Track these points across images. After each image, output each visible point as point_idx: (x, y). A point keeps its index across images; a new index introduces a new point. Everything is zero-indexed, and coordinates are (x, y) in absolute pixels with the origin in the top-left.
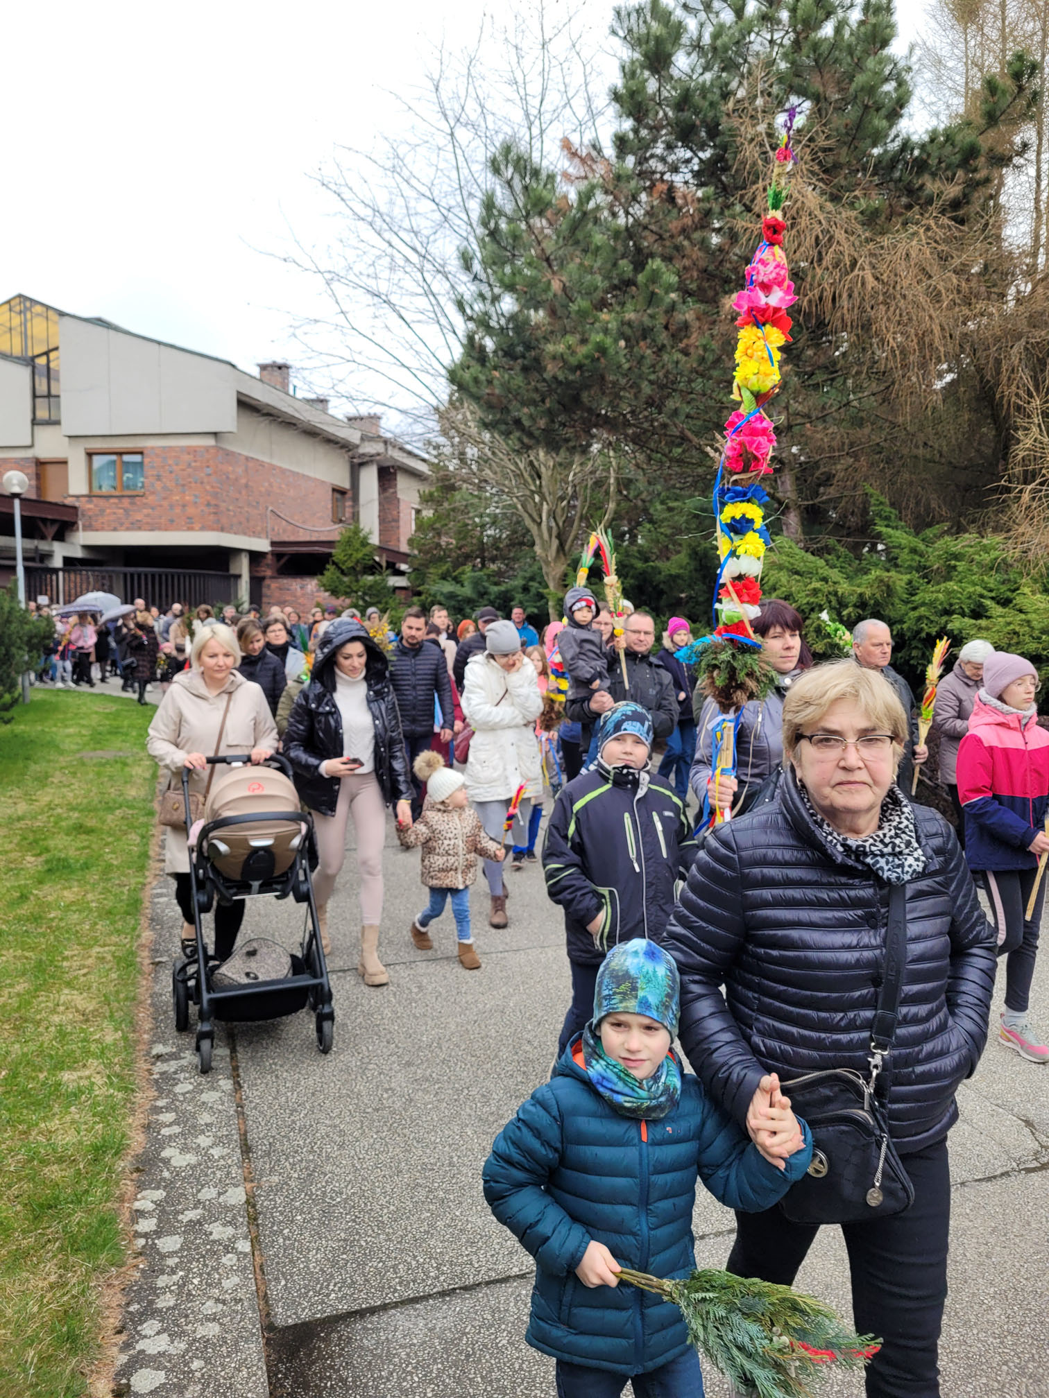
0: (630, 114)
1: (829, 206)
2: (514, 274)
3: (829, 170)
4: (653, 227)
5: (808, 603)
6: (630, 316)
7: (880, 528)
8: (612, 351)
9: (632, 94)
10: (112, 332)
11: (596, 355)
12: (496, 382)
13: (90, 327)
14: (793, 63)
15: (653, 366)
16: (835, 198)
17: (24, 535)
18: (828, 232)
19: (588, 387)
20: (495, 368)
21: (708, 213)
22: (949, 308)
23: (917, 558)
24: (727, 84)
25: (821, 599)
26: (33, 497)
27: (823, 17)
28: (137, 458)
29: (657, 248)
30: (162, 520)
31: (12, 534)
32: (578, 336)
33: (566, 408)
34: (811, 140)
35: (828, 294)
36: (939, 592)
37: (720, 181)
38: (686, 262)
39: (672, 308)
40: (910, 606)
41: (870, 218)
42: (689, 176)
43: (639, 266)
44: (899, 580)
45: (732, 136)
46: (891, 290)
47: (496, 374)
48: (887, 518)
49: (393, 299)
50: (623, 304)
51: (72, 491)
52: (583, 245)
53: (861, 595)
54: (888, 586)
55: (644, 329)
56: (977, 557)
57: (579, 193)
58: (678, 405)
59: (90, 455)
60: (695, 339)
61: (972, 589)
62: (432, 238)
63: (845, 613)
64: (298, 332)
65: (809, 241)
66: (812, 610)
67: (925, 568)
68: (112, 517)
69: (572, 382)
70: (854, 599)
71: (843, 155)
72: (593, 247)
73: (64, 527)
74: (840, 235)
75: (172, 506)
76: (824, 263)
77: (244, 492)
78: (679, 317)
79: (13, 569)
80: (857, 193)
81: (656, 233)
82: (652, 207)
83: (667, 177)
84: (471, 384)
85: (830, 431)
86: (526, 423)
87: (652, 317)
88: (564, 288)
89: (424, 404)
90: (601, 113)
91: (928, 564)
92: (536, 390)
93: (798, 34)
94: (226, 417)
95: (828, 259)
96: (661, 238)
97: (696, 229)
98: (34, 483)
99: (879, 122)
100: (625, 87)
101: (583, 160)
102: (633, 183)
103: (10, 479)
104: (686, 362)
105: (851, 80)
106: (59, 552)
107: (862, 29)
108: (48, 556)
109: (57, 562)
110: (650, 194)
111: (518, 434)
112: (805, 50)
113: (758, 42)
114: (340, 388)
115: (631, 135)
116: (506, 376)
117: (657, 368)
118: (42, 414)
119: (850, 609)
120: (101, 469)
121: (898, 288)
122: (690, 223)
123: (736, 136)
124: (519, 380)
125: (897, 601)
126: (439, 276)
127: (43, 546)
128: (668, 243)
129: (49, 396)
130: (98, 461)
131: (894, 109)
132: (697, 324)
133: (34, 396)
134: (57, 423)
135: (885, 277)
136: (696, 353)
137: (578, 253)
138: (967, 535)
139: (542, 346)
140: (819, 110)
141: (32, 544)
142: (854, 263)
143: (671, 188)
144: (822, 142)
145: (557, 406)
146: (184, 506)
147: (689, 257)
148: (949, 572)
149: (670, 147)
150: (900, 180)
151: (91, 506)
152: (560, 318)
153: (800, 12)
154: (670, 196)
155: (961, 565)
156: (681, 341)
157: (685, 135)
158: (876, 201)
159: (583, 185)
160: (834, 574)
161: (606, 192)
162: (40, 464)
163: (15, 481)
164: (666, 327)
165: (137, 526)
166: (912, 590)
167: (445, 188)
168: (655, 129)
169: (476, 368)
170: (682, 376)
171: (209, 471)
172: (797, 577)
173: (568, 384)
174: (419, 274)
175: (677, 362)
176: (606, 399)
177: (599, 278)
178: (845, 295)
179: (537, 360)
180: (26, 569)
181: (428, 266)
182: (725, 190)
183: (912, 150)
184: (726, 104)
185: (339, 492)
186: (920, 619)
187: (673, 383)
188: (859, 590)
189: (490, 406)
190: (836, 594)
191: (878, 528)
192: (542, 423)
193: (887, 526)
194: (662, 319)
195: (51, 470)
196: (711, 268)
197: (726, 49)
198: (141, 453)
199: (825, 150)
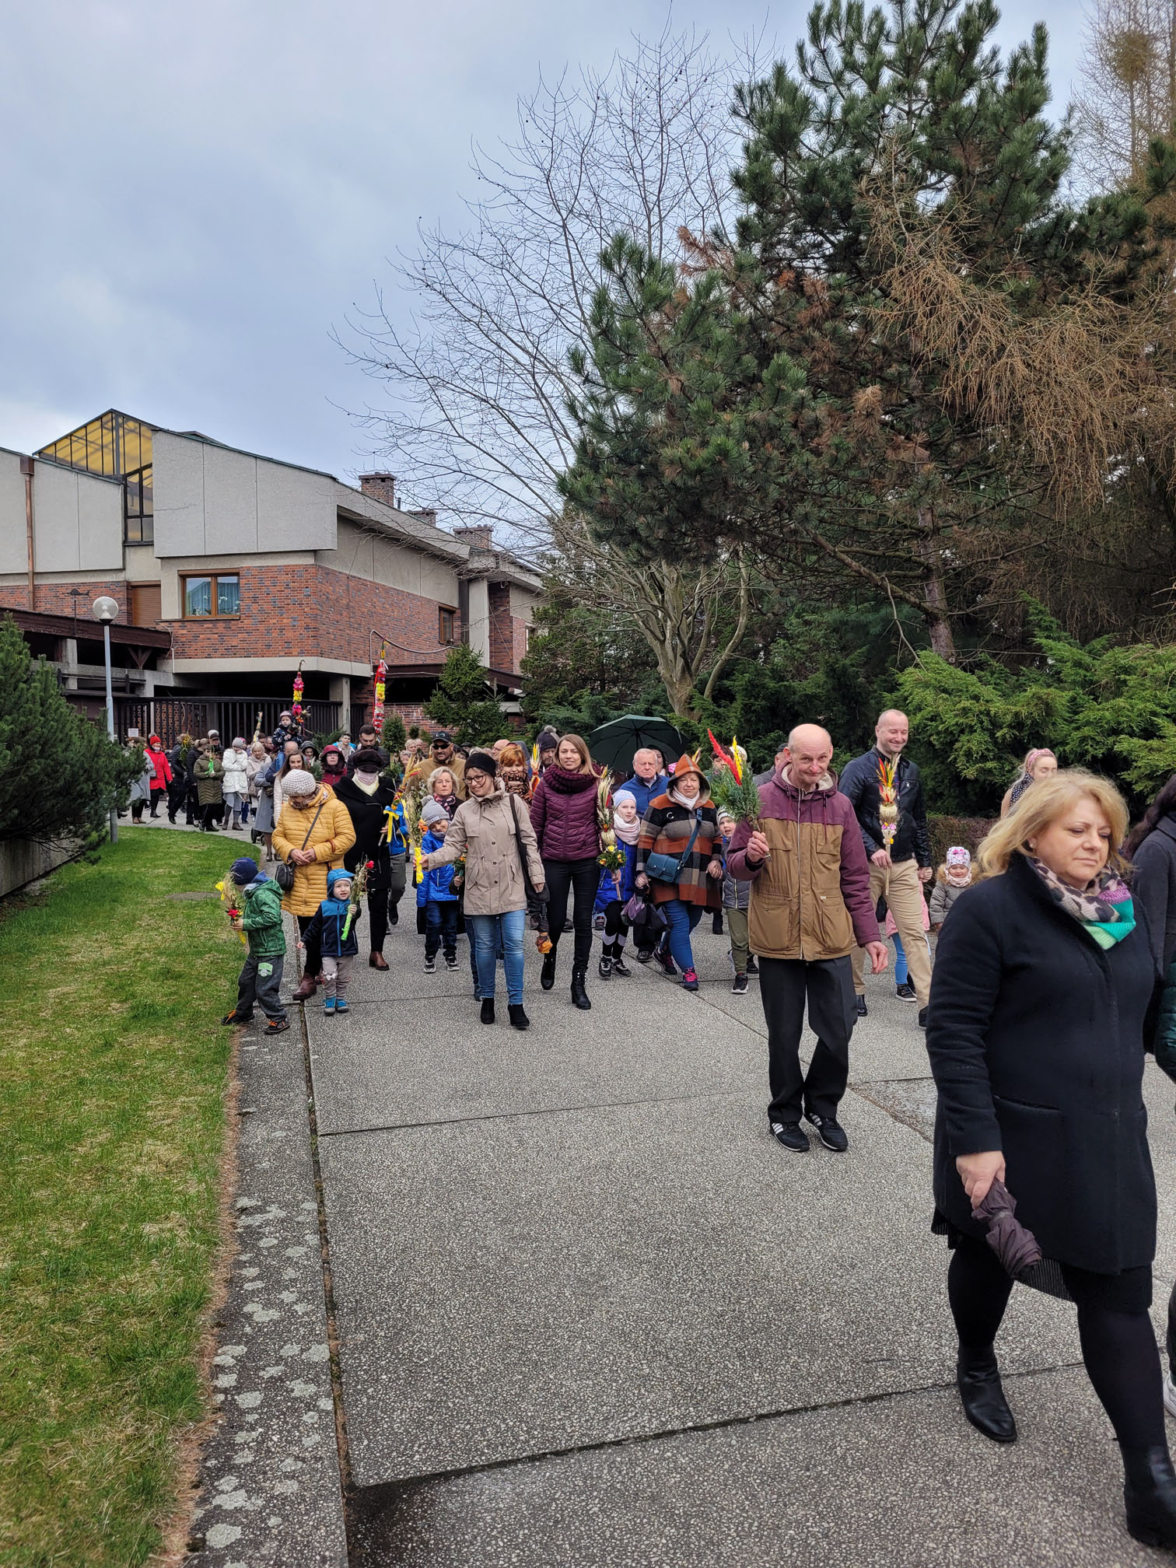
0: (753, 199)
1: (974, 289)
2: (629, 374)
3: (972, 251)
4: (779, 319)
5: (957, 724)
6: (755, 414)
7: (1040, 640)
8: (734, 453)
9: (755, 177)
10: (207, 448)
11: (718, 458)
12: (609, 491)
13: (184, 442)
14: (931, 136)
15: (782, 468)
16: (979, 280)
17: (113, 665)
18: (972, 316)
19: (709, 493)
20: (609, 476)
21: (839, 302)
22: (1114, 394)
23: (1082, 672)
24: (859, 162)
25: (972, 720)
26: (125, 623)
27: (963, 85)
28: (233, 580)
29: (784, 341)
30: (259, 646)
31: (104, 664)
32: (698, 438)
33: (686, 517)
34: (952, 218)
35: (974, 384)
36: (1103, 709)
37: (855, 265)
38: (818, 355)
39: (801, 404)
40: (1074, 725)
41: (1021, 300)
42: (819, 262)
43: (764, 361)
44: (1060, 698)
45: (864, 218)
46: (1045, 378)
47: (610, 481)
48: (1048, 629)
49: (502, 403)
50: (746, 403)
51: (164, 618)
52: (703, 341)
53: (1017, 714)
54: (1047, 704)
55: (770, 428)
56: (1150, 669)
57: (697, 286)
58: (808, 509)
59: (183, 577)
60: (827, 438)
61: (1141, 706)
62: (543, 338)
63: (998, 734)
64: (400, 442)
65: (951, 329)
66: (962, 732)
67: (1091, 682)
68: (206, 644)
69: (693, 487)
70: (1009, 717)
71: (989, 233)
72: (713, 343)
73: (156, 657)
74: (985, 320)
75: (268, 631)
76: (968, 351)
77: (345, 614)
78: (808, 414)
79: (103, 699)
80: (1003, 273)
81: (782, 325)
82: (778, 297)
83: (795, 263)
84: (583, 493)
85: (981, 533)
86: (643, 534)
87: (778, 415)
88: (683, 388)
89: (535, 514)
90: (726, 197)
91: (1095, 678)
92: (654, 497)
93: (936, 104)
94: (325, 534)
95: (973, 346)
96: (788, 328)
97: (827, 319)
98: (124, 608)
99: (1030, 197)
100: (748, 170)
101: (703, 251)
102: (757, 273)
103: (100, 605)
104: (816, 464)
105: (998, 152)
106: (151, 681)
107: (1008, 96)
108: (140, 685)
109: (149, 692)
110: (776, 284)
111: (635, 545)
112: (944, 123)
113: (893, 116)
114: (447, 500)
115: (756, 220)
116: (621, 484)
117: (787, 470)
118: (134, 535)
119: (1005, 730)
120: (194, 592)
121: (1053, 375)
122: (820, 312)
123: (869, 217)
124: (635, 487)
125: (1060, 721)
126: (552, 377)
127: (134, 675)
128: (796, 335)
129: (141, 516)
130: (192, 584)
131: (1046, 180)
132: (830, 421)
133: (126, 517)
134: (151, 544)
135: (1037, 364)
136: (829, 453)
137: (698, 349)
138: (1140, 645)
139: (661, 451)
140: (961, 186)
141: (121, 673)
142: (1002, 348)
143: (800, 274)
144: (964, 220)
145: (675, 514)
146: (282, 630)
147: (819, 349)
148: (1118, 688)
149: (798, 232)
150: (1055, 257)
151: (185, 632)
152: (679, 419)
153: (938, 82)
154: (798, 286)
155: (1132, 680)
156: (812, 439)
157: (815, 218)
158: (1027, 282)
159: (703, 277)
160: (987, 692)
161: (728, 283)
162: (132, 588)
163: (105, 607)
164: (795, 426)
165: (231, 652)
166: (1075, 707)
167: (557, 282)
168: (782, 213)
169: (589, 477)
170: (815, 479)
171: (308, 591)
172: (945, 696)
173: (687, 490)
174: (530, 377)
175: (808, 464)
176: (729, 505)
177: (720, 375)
178: (992, 385)
179: (654, 465)
180: (115, 699)
181: (539, 367)
182: (859, 275)
183: (1068, 224)
184: (859, 183)
185: (444, 609)
186: (1084, 739)
187: (805, 485)
188: (1014, 709)
189: (603, 516)
190: (988, 714)
191: (1038, 640)
192: (661, 534)
193: (1047, 637)
194: (790, 417)
195: (143, 595)
196: (846, 359)
197: (858, 124)
198: (237, 574)
199: (969, 229)
